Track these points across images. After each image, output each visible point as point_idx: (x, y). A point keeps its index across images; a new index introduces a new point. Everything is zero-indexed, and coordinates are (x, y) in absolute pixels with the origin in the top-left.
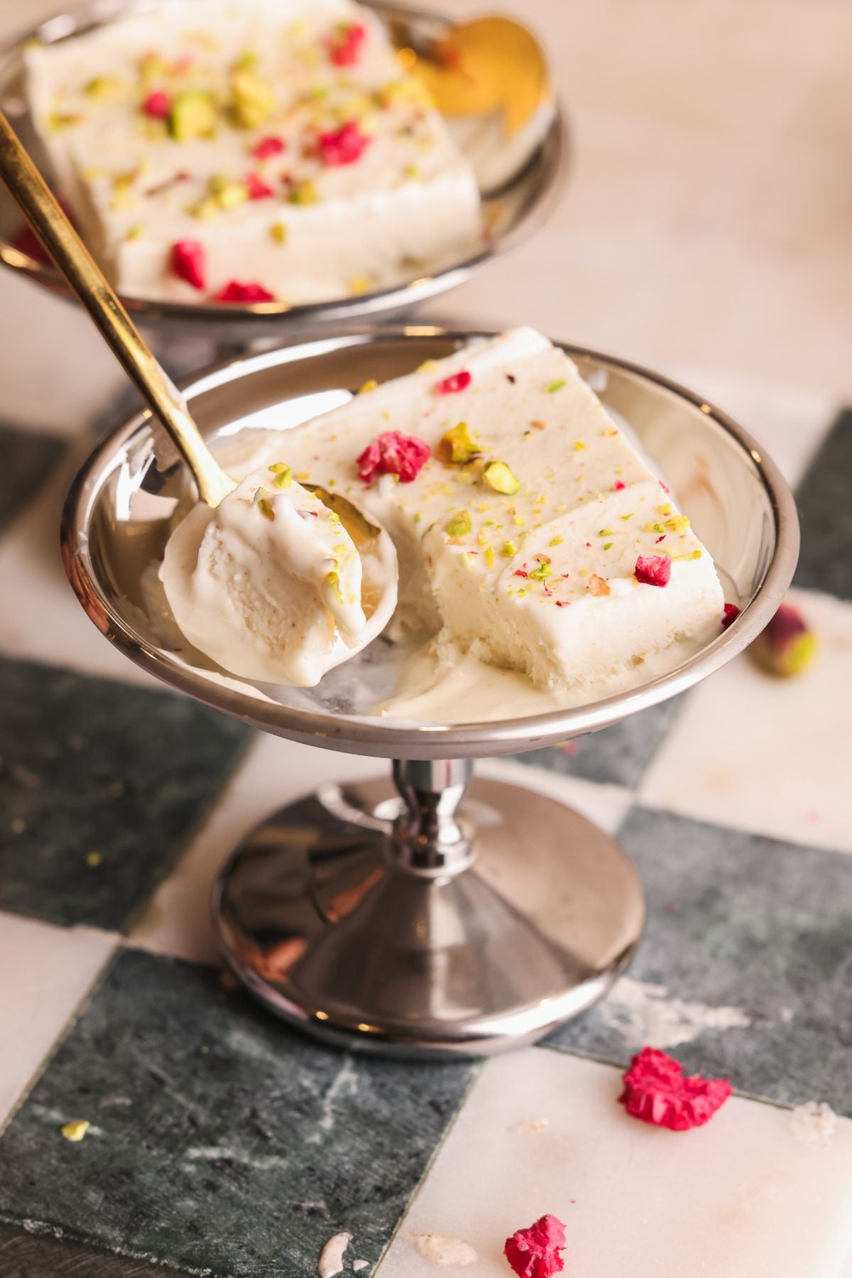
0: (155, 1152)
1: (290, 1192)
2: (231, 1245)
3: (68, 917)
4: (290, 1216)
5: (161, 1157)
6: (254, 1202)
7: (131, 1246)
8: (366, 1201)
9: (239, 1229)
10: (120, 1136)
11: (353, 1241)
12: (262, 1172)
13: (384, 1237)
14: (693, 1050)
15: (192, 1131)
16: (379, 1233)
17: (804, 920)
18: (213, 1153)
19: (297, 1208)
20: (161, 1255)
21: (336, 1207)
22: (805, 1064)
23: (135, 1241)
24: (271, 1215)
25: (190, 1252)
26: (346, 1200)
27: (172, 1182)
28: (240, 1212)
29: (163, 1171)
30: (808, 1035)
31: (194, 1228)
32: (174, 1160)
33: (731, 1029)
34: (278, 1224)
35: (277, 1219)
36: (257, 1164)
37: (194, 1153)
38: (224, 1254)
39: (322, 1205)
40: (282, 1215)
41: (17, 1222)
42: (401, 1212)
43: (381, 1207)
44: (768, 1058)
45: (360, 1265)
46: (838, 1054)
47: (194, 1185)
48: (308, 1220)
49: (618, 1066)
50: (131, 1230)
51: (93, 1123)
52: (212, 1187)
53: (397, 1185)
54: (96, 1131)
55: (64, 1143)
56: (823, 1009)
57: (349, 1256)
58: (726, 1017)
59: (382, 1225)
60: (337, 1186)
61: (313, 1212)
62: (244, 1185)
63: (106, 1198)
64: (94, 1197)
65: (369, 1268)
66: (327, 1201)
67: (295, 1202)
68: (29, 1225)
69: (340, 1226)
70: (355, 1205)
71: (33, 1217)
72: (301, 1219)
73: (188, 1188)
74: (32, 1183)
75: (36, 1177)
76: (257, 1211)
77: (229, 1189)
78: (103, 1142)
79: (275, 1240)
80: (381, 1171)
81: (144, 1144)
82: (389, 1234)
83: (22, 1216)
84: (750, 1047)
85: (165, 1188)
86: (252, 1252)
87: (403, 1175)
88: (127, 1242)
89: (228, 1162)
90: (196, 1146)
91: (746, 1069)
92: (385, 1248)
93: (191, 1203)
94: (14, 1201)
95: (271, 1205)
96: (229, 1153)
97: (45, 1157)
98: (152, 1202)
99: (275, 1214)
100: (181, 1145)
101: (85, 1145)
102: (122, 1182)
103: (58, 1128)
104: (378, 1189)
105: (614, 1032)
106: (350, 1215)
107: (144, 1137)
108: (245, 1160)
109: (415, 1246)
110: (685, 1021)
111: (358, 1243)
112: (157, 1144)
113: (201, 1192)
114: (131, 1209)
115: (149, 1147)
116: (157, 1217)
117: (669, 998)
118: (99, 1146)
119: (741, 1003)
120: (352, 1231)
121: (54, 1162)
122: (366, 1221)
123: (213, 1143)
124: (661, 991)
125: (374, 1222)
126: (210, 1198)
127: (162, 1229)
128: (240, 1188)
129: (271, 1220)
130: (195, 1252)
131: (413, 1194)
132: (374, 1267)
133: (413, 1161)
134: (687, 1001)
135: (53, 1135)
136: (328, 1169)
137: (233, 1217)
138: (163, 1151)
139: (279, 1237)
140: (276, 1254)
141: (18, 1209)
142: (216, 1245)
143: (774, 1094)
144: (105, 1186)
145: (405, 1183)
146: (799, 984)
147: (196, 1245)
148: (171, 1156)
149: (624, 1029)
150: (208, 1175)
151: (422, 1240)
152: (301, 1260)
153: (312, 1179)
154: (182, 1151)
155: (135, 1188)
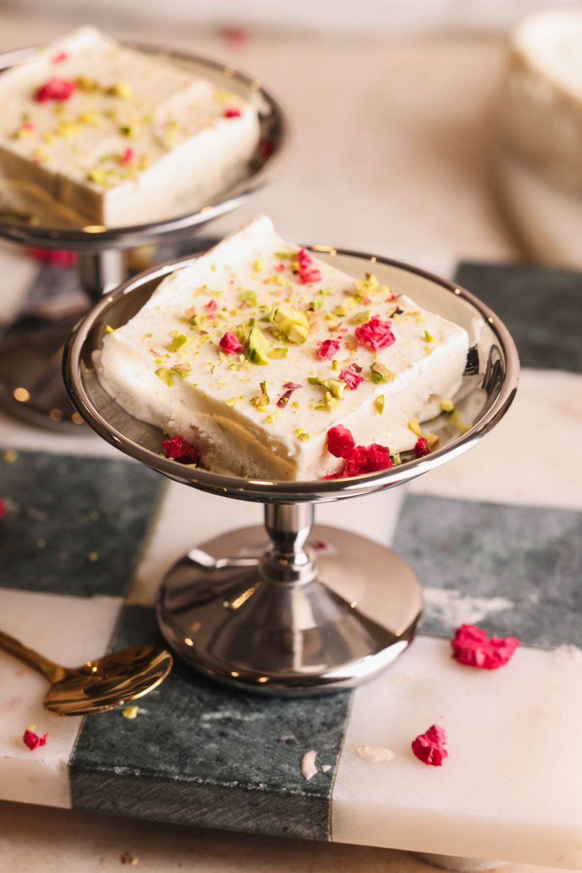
0: (183, 719)
1: (272, 732)
2: (245, 766)
3: (88, 592)
4: (275, 746)
5: (186, 722)
6: (251, 741)
7: (184, 775)
8: (319, 731)
9: (247, 757)
10: (158, 713)
11: (318, 755)
12: (251, 723)
13: (335, 751)
14: (486, 624)
15: (202, 705)
16: (332, 749)
17: (527, 545)
18: (218, 716)
19: (279, 741)
20: (204, 777)
21: (301, 737)
22: (553, 624)
23: (186, 771)
24: (264, 747)
25: (222, 773)
26: (306, 731)
27: (198, 734)
28: (245, 747)
29: (190, 729)
30: (550, 609)
31: (220, 760)
32: (196, 723)
33: (504, 611)
34: (269, 751)
35: (268, 748)
36: (246, 719)
37: (207, 716)
38: (242, 772)
39: (293, 737)
40: (271, 746)
41: (110, 770)
42: (341, 736)
43: (329, 734)
44: (530, 624)
45: (327, 768)
46: (571, 617)
47: (212, 734)
48: (287, 746)
49: (444, 638)
50: (182, 765)
51: (140, 707)
52: (223, 735)
53: (334, 720)
54: (143, 711)
55: (126, 721)
56: (554, 593)
57: (319, 764)
58: (498, 604)
59: (332, 744)
60: (299, 725)
61: (288, 742)
62: (242, 731)
63: (161, 749)
64: (153, 749)
65: (332, 769)
66: (295, 735)
67: (276, 737)
68: (118, 770)
69: (307, 748)
70: (313, 734)
71: (119, 765)
72: (283, 746)
73: (209, 737)
74: (113, 746)
75: (115, 742)
76: (255, 745)
77: (234, 735)
78: (149, 717)
79: (271, 760)
80: (323, 714)
81: (175, 715)
82: (338, 749)
83: (113, 765)
84: (518, 619)
85: (195, 738)
86: (259, 769)
87: (336, 714)
88: (181, 773)
89: (229, 720)
90: (207, 713)
91: (520, 632)
92: (338, 757)
93: (213, 746)
94: (105, 757)
95: (262, 741)
96: (228, 714)
97: (116, 729)
98: (190, 748)
99: (267, 745)
100: (197, 713)
101: (139, 720)
102: (167, 739)
103: (120, 713)
104: (324, 724)
105: (436, 620)
106: (312, 741)
107: (174, 711)
108: (239, 716)
109: (357, 754)
110: (475, 609)
111: (321, 756)
112: (183, 714)
113: (218, 738)
114: (177, 753)
115: (178, 717)
116: (195, 756)
117: (463, 596)
118: (148, 720)
119: (505, 595)
120: (315, 749)
121: (123, 732)
122: (322, 743)
123: (216, 710)
124: (456, 593)
125: (327, 743)
126: (224, 741)
127: (201, 763)
128: (241, 733)
129: (266, 750)
130: (225, 773)
131: (345, 724)
132: (335, 769)
133: (339, 706)
134: (474, 596)
135: (117, 717)
136: (290, 716)
137: (242, 750)
138: (188, 718)
139: (272, 758)
140: (274, 768)
141: (109, 761)
142: (236, 768)
143: (541, 643)
144: (158, 742)
145: (338, 719)
146: (536, 581)
147: (224, 769)
148: (193, 720)
149: (441, 617)
150: (219, 728)
151: (359, 750)
152: (290, 770)
153: (283, 723)
154: (199, 717)
155: (177, 741)
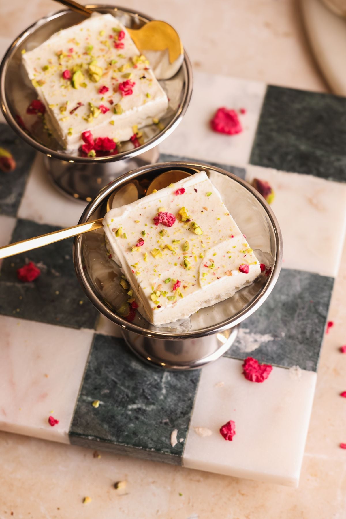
0: (119, 408)
1: (158, 417)
2: (146, 438)
3: (78, 325)
4: (160, 426)
5: (121, 410)
6: (149, 422)
7: (119, 442)
8: (179, 417)
9: (147, 432)
10: (108, 404)
11: (178, 432)
12: (150, 411)
13: (186, 429)
14: (259, 351)
15: (128, 400)
16: (185, 428)
17: (283, 298)
18: (135, 406)
19: (161, 423)
20: (128, 444)
21: (172, 421)
22: (291, 352)
23: (120, 440)
24: (154, 426)
25: (135, 442)
26: (174, 418)
27: (126, 418)
28: (146, 426)
29: (122, 415)
30: (290, 341)
31: (135, 434)
32: (125, 411)
33: (269, 342)
34: (157, 429)
35: (156, 427)
36: (147, 409)
37: (130, 407)
38: (144, 441)
39: (167, 420)
40: (157, 426)
42: (189, 420)
43: (184, 419)
44: (280, 351)
45: (182, 440)
46: (300, 347)
47: (132, 418)
48: (165, 426)
49: (240, 360)
50: (118, 437)
51: (100, 400)
52: (137, 418)
53: (187, 411)
54: (102, 403)
55: (94, 409)
56: (293, 331)
57: (178, 437)
58: (267, 338)
59: (185, 425)
60: (171, 413)
61: (166, 423)
62: (145, 416)
63: (109, 427)
64: (106, 426)
65: (184, 441)
66: (169, 419)
67: (160, 420)
68: (90, 438)
69: (174, 427)
70: (177, 419)
71: (91, 436)
72: (163, 426)
73: (131, 420)
74: (88, 424)
75: (89, 422)
76: (150, 425)
77: (142, 419)
78: (104, 406)
79: (157, 434)
80: (182, 407)
81: (116, 406)
82: (187, 429)
83: (87, 436)
84: (275, 348)
85: (125, 421)
86: (152, 440)
87: (188, 407)
88: (118, 441)
89: (139, 409)
90: (130, 405)
91: (275, 356)
92: (187, 433)
93: (132, 425)
94: (84, 431)
95: (154, 422)
96: (139, 406)
97: (89, 414)
98: (122, 426)
99: (156, 425)
100: (126, 405)
101: (100, 409)
102: (112, 420)
103: (92, 403)
104: (182, 413)
105: (237, 347)
106: (176, 423)
107: (115, 403)
108: (144, 407)
109: (195, 431)
110: (256, 341)
111: (180, 432)
112: (119, 405)
113: (134, 420)
114: (116, 429)
115: (117, 407)
116: (124, 431)
117: (250, 333)
118: (103, 408)
119: (270, 332)
120: (177, 429)
121: (92, 416)
122: (181, 424)
123: (134, 403)
124: (247, 331)
125: (183, 425)
126: (137, 422)
127: (127, 435)
128: (145, 418)
129: (155, 428)
130: (137, 442)
131: (191, 413)
132: (185, 440)
133: (189, 402)
134: (255, 333)
135: (90, 406)
136: (167, 408)
137: (145, 428)
138: (121, 408)
139: (158, 433)
140: (158, 439)
141: (86, 433)
142: (142, 439)
143: (284, 364)
144: (108, 423)
145: (188, 409)
146: (285, 323)
147: (136, 440)
148: (124, 409)
149: (240, 346)
150: (135, 414)
151: (197, 430)
152: (165, 440)
153: (164, 412)
154: (127, 407)
155: (116, 422)
